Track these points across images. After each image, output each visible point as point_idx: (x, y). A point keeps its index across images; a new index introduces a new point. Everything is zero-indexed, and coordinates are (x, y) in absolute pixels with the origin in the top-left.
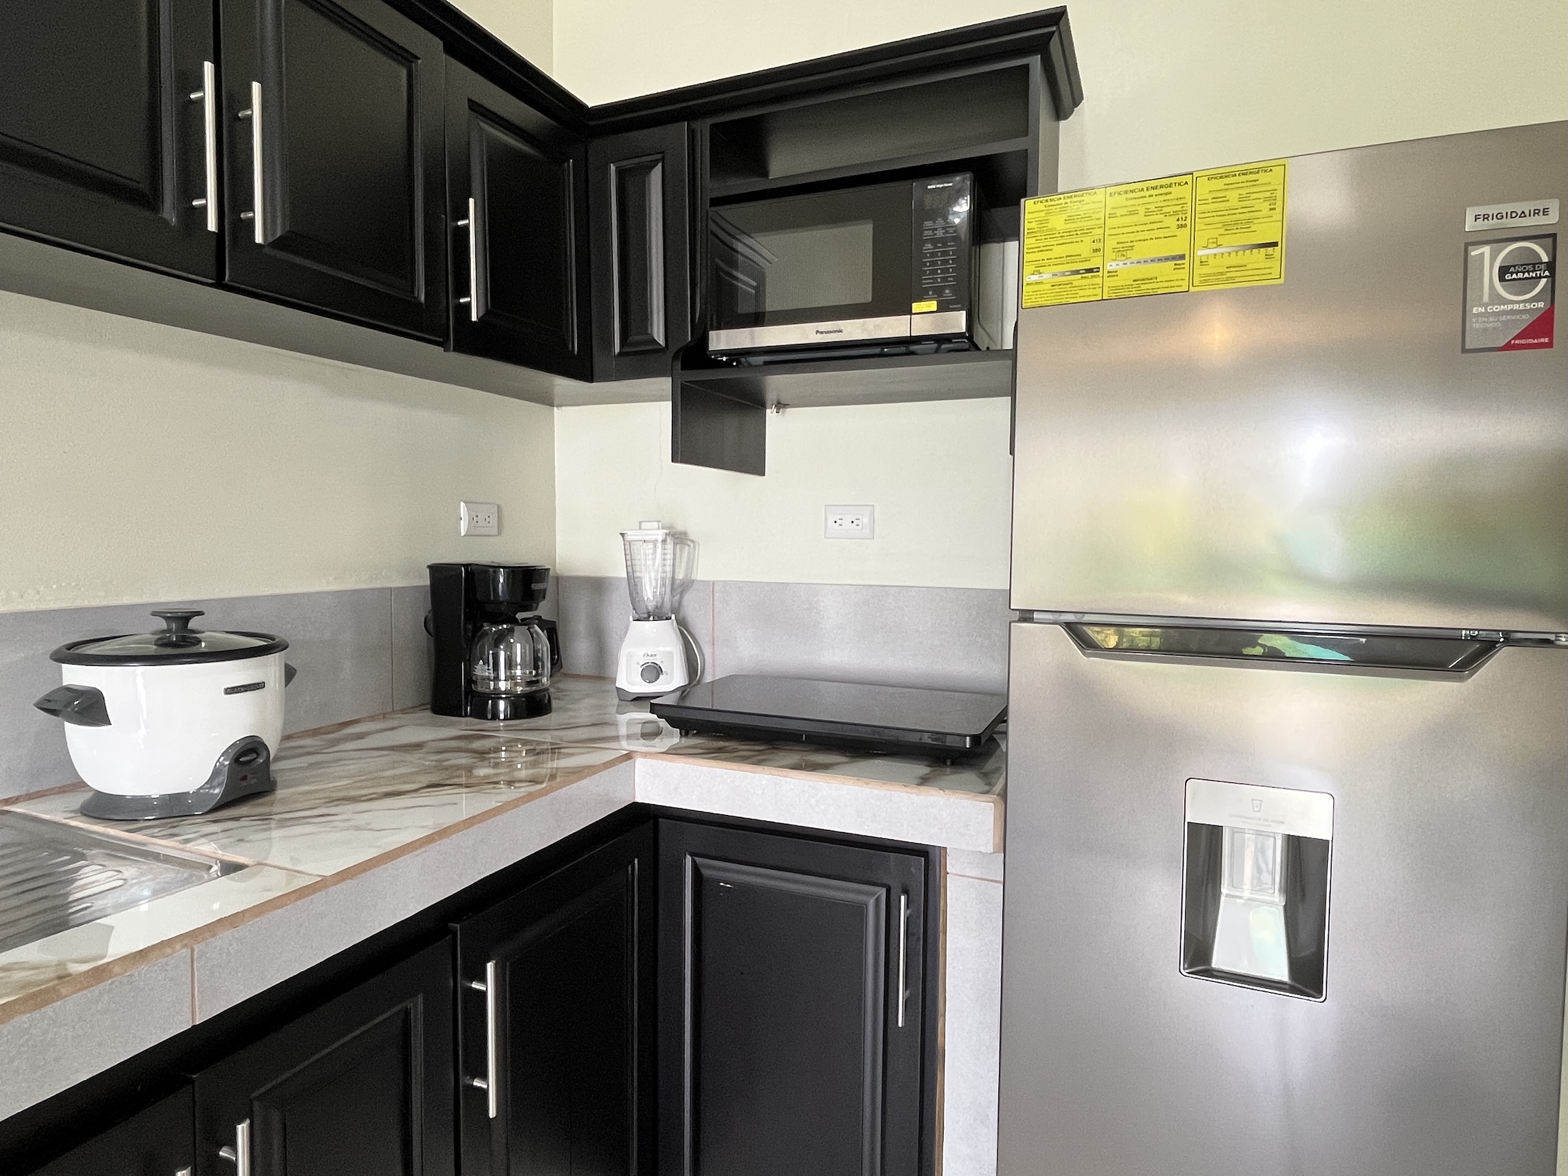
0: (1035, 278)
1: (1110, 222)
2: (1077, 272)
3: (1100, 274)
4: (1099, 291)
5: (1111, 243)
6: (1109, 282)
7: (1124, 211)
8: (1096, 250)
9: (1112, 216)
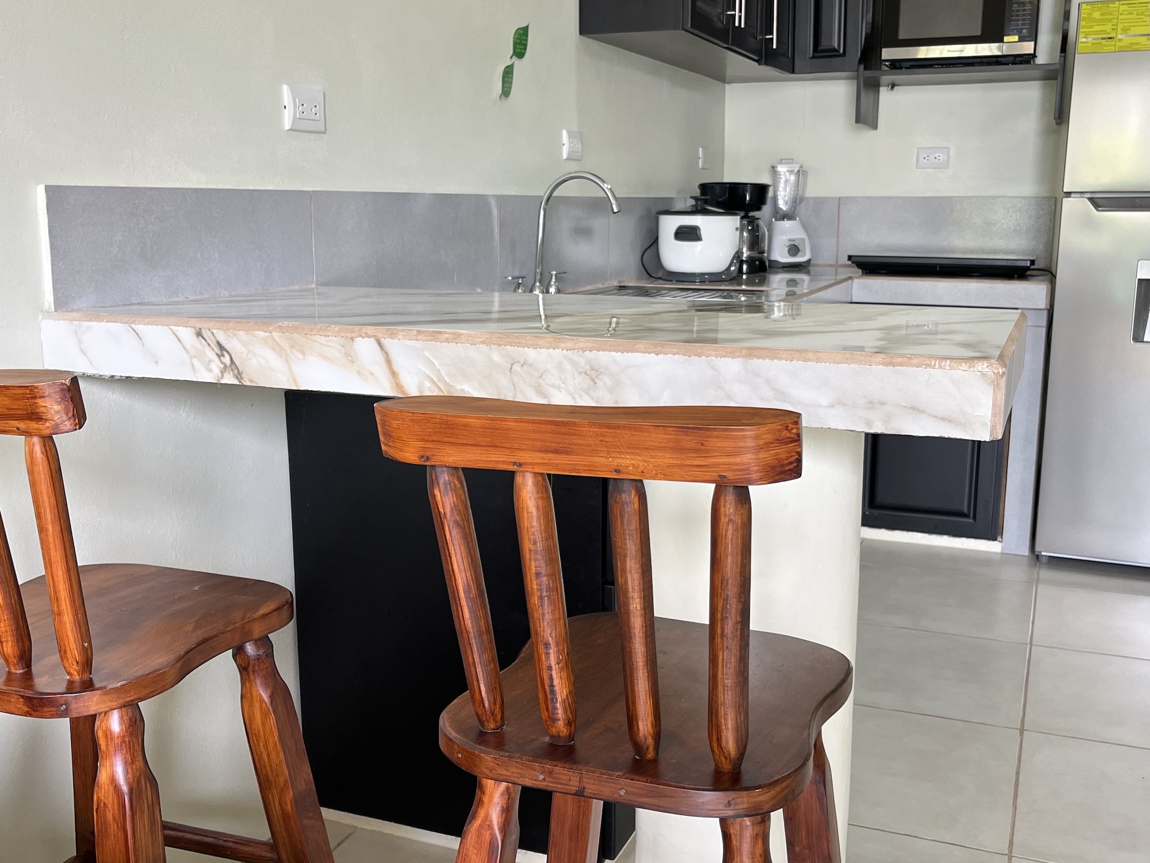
0: (1084, 40)
1: (1121, 17)
2: (1104, 39)
3: (1115, 40)
4: (1114, 48)
5: (1120, 26)
6: (1118, 44)
7: (1126, 12)
8: (1113, 29)
9: (1122, 14)
